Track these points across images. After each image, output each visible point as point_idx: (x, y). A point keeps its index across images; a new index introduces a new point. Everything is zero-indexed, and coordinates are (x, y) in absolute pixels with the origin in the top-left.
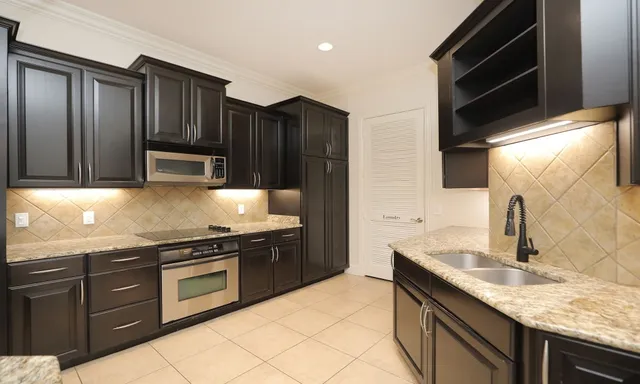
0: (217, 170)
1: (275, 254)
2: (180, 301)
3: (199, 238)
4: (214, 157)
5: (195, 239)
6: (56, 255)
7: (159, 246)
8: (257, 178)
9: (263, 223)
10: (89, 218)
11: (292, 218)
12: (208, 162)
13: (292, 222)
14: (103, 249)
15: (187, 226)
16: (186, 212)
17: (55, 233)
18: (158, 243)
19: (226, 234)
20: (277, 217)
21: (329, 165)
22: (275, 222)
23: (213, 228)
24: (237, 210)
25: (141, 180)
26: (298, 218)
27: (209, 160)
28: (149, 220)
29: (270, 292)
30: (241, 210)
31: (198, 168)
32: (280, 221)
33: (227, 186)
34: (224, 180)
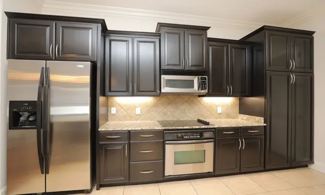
0: (202, 85)
1: (242, 144)
2: (175, 164)
3: (187, 127)
4: (200, 77)
5: (185, 128)
6: (116, 130)
7: (165, 130)
8: (230, 89)
9: (235, 120)
10: (138, 111)
11: (258, 118)
12: (196, 80)
13: (257, 121)
14: (137, 129)
15: (185, 119)
16: (185, 110)
17: (125, 118)
18: (163, 128)
19: (206, 127)
20: (245, 117)
21: (293, 77)
22: (244, 121)
23: (200, 121)
24: (217, 110)
25: (158, 92)
26: (263, 118)
27: (197, 78)
28: (165, 114)
29: (237, 170)
30: (220, 110)
31: (190, 84)
32: (247, 120)
33: (209, 95)
34: (206, 91)
